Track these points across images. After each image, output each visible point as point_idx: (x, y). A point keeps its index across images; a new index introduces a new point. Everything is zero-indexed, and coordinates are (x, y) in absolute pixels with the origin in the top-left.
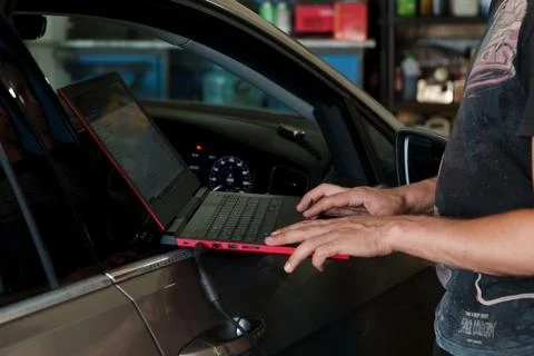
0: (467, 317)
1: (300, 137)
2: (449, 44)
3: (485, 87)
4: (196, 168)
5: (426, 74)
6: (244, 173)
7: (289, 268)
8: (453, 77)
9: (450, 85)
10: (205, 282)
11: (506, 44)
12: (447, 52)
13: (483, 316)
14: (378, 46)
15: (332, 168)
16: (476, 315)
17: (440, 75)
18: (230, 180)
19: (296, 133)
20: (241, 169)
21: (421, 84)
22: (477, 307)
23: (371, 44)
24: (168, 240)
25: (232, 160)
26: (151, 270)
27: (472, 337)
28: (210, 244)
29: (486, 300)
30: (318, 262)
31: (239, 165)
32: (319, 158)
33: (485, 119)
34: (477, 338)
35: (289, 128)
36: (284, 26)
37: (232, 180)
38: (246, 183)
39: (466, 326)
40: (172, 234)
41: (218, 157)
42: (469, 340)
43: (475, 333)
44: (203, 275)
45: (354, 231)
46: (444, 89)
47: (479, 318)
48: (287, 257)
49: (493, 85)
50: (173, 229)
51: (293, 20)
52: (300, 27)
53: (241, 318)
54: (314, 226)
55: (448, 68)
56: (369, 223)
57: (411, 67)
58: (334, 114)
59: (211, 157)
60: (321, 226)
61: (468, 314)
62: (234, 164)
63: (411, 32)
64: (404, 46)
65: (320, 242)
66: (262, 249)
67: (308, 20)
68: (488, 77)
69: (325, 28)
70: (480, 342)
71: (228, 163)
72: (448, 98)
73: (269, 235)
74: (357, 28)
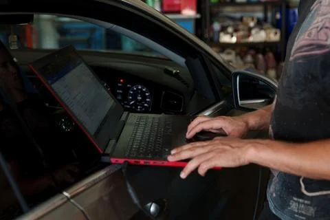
0: (294, 201)
1: (176, 73)
2: (233, 15)
3: (310, 56)
4: (121, 91)
5: (224, 29)
6: (147, 94)
7: (183, 175)
8: (236, 30)
9: (235, 34)
10: (130, 191)
11: (327, 28)
12: (233, 19)
13: (306, 202)
14: (202, 17)
15: (196, 92)
16: (301, 200)
17: (230, 30)
18: (139, 98)
19: (174, 71)
20: (145, 92)
21: (222, 34)
22: (302, 196)
23: (198, 16)
24: (106, 159)
25: (140, 87)
26: (95, 183)
27: (298, 213)
28: (132, 161)
29: (308, 191)
30: (202, 172)
31: (144, 90)
32: (188, 87)
33: (310, 77)
34: (302, 215)
35: (170, 69)
36: (158, 8)
37: (140, 98)
38: (148, 100)
39: (294, 206)
40: (108, 155)
41: (133, 86)
42: (296, 216)
43: (300, 212)
44: (129, 186)
45: (224, 151)
46: (232, 36)
47: (304, 203)
48: (182, 169)
49: (316, 55)
50: (108, 151)
51: (162, 6)
52: (166, 8)
53: (153, 202)
54: (198, 147)
55: (233, 26)
56: (234, 145)
57: (217, 26)
58: (197, 63)
59: (128, 86)
60: (203, 147)
61: (295, 199)
62: (141, 90)
63: (215, 10)
64: (214, 16)
65: (203, 159)
66: (165, 163)
67: (169, 6)
68: (313, 50)
69: (177, 9)
70: (304, 218)
71: (138, 89)
72: (234, 40)
73: (170, 154)
74: (192, 9)
